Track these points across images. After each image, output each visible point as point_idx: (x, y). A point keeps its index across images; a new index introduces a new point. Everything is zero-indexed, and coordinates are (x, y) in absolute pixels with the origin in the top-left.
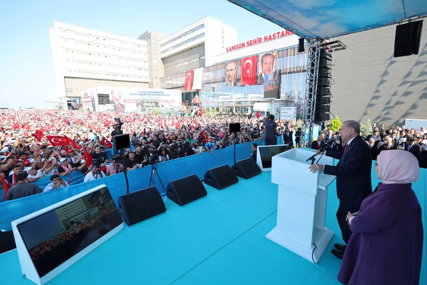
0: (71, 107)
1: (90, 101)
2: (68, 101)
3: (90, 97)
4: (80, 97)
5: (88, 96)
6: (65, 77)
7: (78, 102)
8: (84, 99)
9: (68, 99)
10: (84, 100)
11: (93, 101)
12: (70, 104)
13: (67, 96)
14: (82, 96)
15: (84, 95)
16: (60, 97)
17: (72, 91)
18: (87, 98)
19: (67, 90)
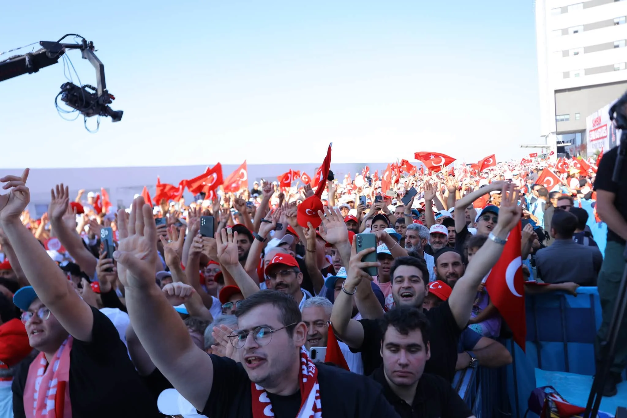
0: (565, 154)
1: (606, 137)
2: (558, 143)
3: (606, 125)
4: (583, 132)
5: (602, 124)
6: (556, 91)
7: (578, 142)
8: (593, 132)
9: (560, 138)
10: (594, 135)
11: (613, 136)
12: (563, 147)
13: (558, 130)
14: (589, 126)
15: (592, 125)
16: (545, 136)
17: (567, 120)
18: (599, 130)
19: (558, 118)
